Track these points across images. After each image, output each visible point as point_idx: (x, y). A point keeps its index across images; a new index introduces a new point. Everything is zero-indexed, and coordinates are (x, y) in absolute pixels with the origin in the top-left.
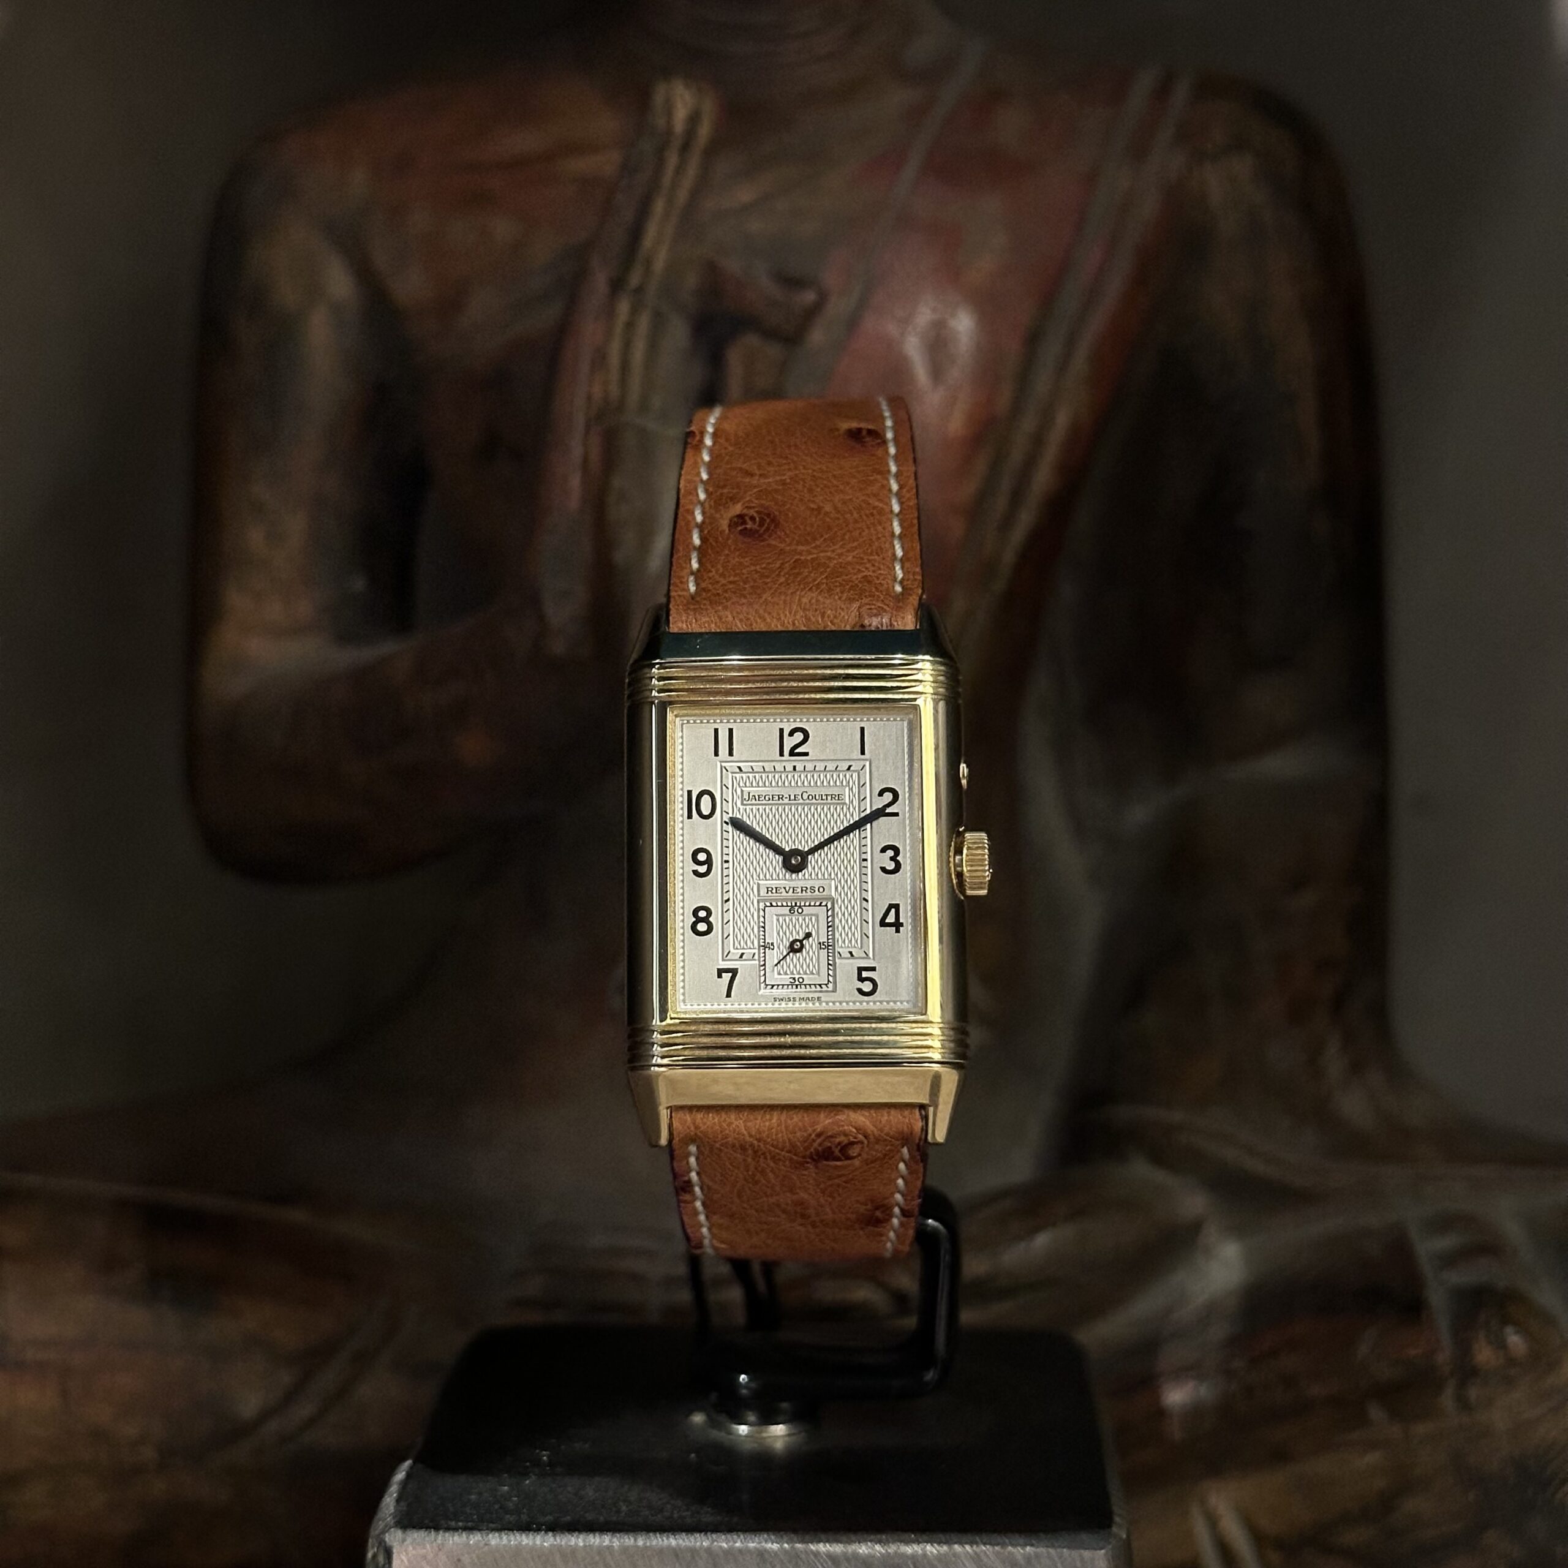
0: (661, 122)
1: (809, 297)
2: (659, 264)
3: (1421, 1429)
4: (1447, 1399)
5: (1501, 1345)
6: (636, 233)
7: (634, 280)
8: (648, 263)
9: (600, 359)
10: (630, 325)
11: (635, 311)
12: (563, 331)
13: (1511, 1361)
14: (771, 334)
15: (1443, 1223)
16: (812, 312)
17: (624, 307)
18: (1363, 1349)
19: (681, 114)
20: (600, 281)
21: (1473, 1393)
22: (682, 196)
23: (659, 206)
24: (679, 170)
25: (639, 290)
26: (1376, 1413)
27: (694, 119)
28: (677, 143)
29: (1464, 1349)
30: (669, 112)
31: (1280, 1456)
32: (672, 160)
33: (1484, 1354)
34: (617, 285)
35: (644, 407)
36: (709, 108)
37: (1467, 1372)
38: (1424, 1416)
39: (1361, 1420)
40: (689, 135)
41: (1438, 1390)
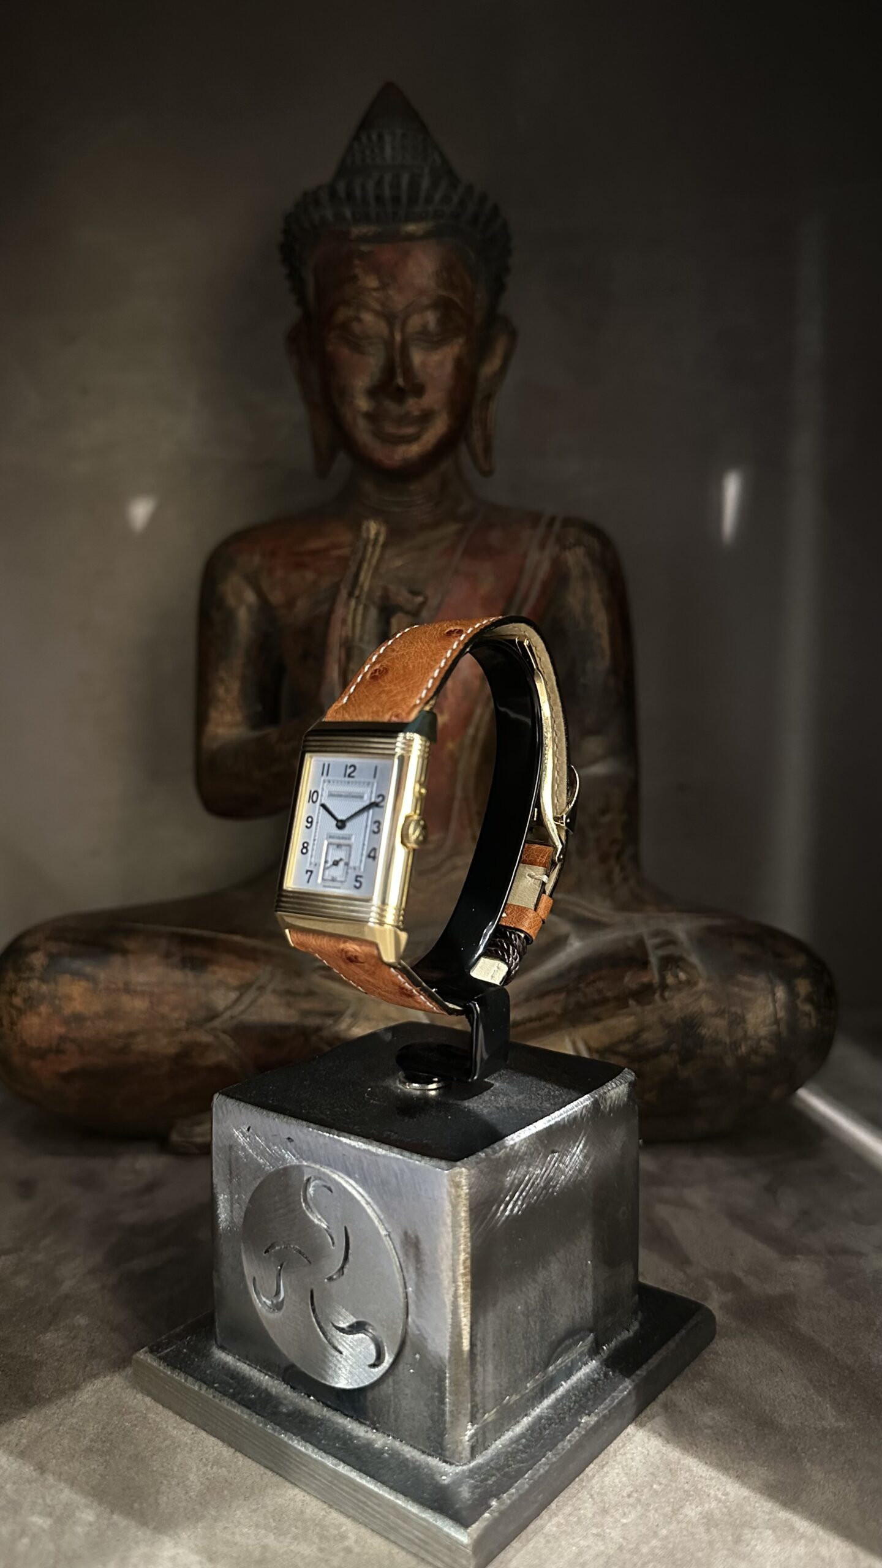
0: (364, 535)
1: (420, 599)
2: (366, 588)
3: (648, 1008)
4: (657, 996)
5: (677, 976)
6: (357, 575)
7: (357, 593)
8: (362, 587)
9: (344, 622)
10: (355, 609)
11: (357, 605)
12: (331, 611)
13: (680, 982)
14: (408, 613)
15: (656, 934)
16: (423, 604)
17: (353, 603)
18: (626, 979)
19: (373, 532)
20: (344, 593)
21: (667, 994)
22: (374, 561)
23: (365, 566)
24: (373, 552)
25: (358, 597)
26: (631, 1002)
27: (377, 534)
28: (371, 543)
29: (663, 978)
30: (368, 530)
31: (597, 1019)
32: (370, 549)
33: (670, 980)
34: (350, 595)
35: (361, 639)
36: (383, 530)
37: (664, 986)
38: (649, 1003)
39: (627, 1006)
40: (376, 539)
41: (654, 993)
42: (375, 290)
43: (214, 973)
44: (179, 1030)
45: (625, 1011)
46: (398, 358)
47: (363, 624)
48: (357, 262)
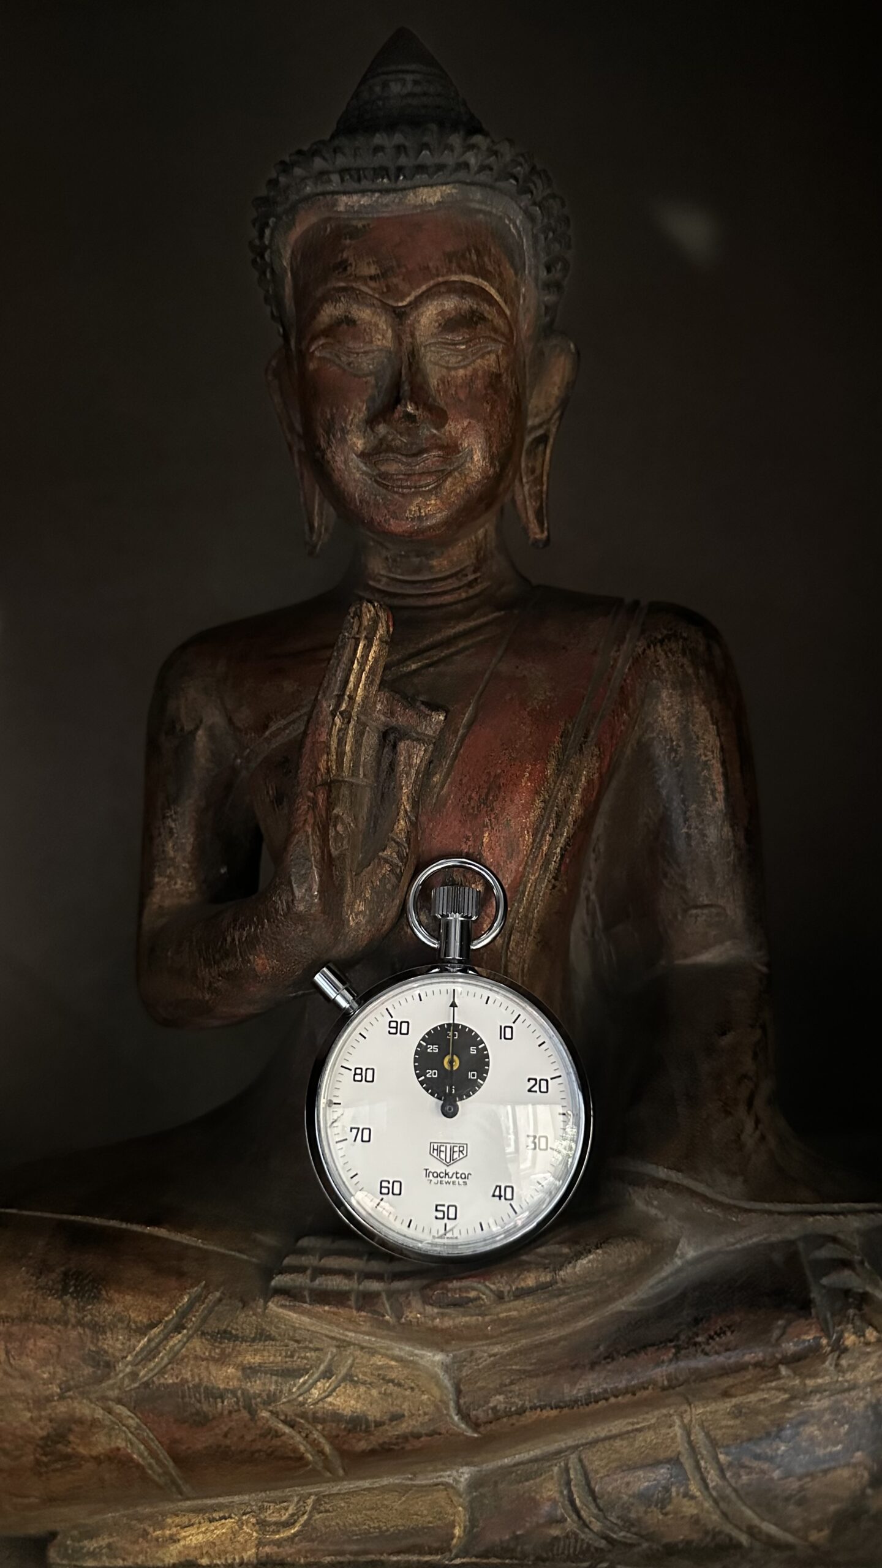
0: (352, 622)
4: (829, 1365)
5: (862, 1334)
6: (343, 681)
7: (344, 707)
8: (351, 697)
9: (326, 749)
10: (343, 731)
11: (344, 723)
12: (306, 733)
13: (868, 1344)
17: (337, 720)
18: (776, 1333)
19: (366, 618)
20: (323, 705)
21: (844, 1362)
22: (370, 660)
23: (355, 666)
24: (368, 647)
25: (347, 713)
26: (783, 1370)
27: (375, 621)
28: (363, 634)
29: (837, 1335)
30: (359, 616)
31: (726, 1394)
32: (362, 642)
33: (850, 1339)
34: (336, 709)
36: (384, 616)
37: (840, 1349)
38: (815, 1376)
39: (776, 1375)
40: (375, 629)
41: (823, 1359)
42: (372, 278)
43: (110, 1302)
44: (49, 1399)
45: (773, 1384)
46: (403, 372)
47: (356, 752)
48: (348, 241)
